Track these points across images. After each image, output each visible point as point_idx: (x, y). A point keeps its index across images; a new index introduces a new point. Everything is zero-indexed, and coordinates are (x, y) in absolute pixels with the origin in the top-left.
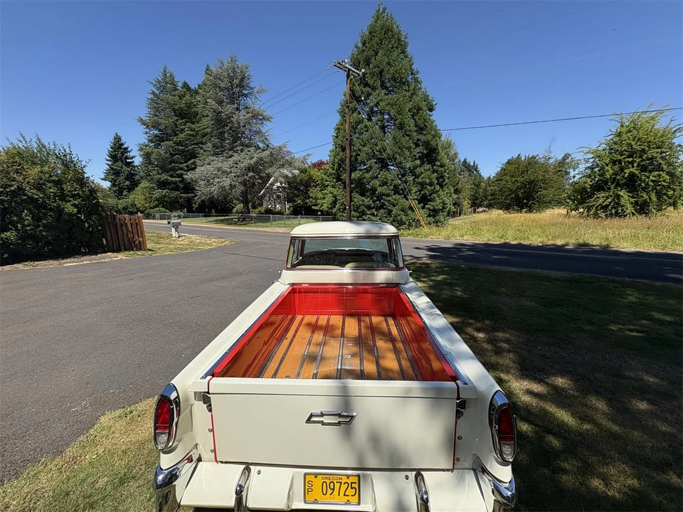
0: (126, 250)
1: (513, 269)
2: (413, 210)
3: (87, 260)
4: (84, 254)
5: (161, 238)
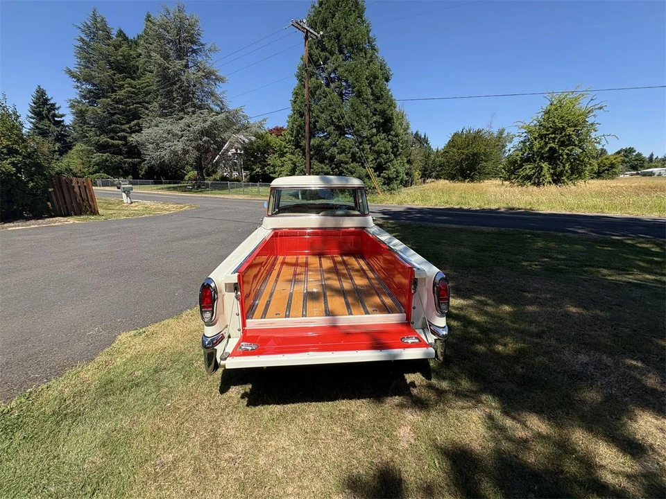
2: (369, 178)
3: (33, 225)
4: (28, 219)
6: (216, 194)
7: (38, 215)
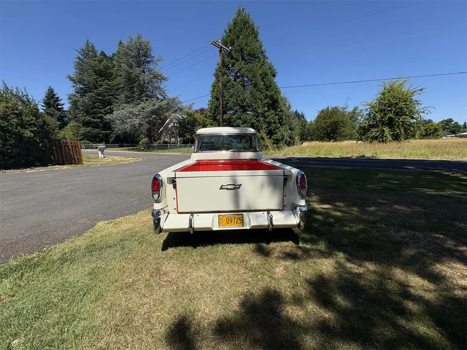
0: (68, 164)
1: (322, 166)
3: (42, 169)
4: (38, 166)
5: (90, 159)
6: (160, 152)
7: (45, 165)
